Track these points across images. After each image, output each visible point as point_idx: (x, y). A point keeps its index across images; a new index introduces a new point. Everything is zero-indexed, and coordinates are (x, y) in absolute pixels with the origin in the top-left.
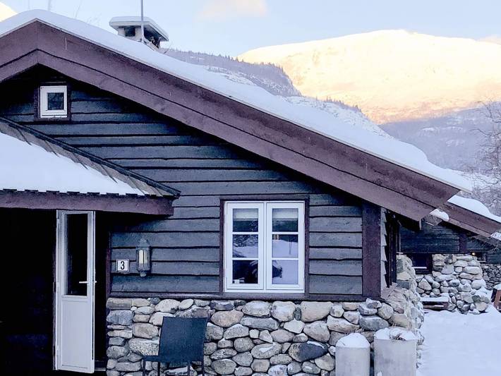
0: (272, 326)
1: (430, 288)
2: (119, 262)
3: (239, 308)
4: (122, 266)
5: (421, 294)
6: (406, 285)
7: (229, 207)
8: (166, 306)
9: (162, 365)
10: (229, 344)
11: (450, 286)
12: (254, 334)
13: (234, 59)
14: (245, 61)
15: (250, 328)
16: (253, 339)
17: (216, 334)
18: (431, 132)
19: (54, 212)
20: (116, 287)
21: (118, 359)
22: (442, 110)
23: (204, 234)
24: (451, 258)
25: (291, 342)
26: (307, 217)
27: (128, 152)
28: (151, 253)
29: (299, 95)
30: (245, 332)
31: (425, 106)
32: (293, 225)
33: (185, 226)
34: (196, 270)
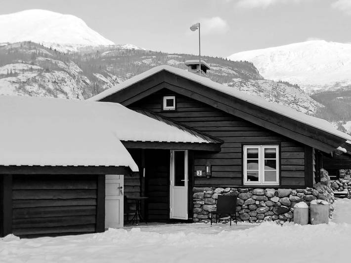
0: (265, 199)
1: (338, 187)
2: (198, 171)
3: (251, 191)
4: (199, 173)
5: (333, 190)
6: (325, 184)
7: (246, 148)
8: (219, 191)
9: (218, 216)
10: (246, 207)
11: (348, 186)
12: (257, 203)
13: (225, 59)
14: (231, 60)
15: (256, 200)
16: (257, 205)
17: (241, 203)
18: (341, 99)
19: (169, 150)
20: (196, 182)
21: (198, 213)
22: (348, 87)
23: (234, 160)
24: (349, 171)
25: (274, 206)
26: (280, 152)
27: (201, 124)
28: (211, 168)
29: (263, 79)
30: (253, 202)
31: (337, 84)
32: (274, 155)
33: (226, 156)
34: (231, 175)
